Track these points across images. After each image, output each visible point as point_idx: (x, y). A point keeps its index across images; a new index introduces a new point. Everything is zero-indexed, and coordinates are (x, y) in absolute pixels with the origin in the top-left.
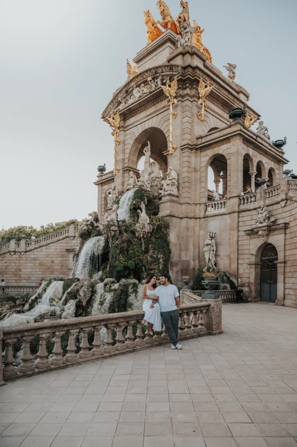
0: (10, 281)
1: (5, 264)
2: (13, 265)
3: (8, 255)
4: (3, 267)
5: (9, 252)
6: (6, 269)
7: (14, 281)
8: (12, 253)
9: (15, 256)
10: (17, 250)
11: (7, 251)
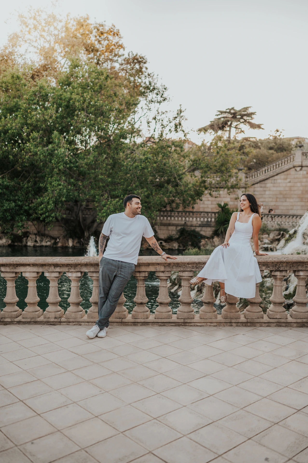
0: (295, 208)
1: (289, 184)
2: (299, 184)
3: (292, 171)
4: (287, 189)
5: (294, 167)
6: (291, 190)
7: (299, 208)
8: (298, 169)
9: (301, 172)
10: (304, 164)
11: (292, 166)
